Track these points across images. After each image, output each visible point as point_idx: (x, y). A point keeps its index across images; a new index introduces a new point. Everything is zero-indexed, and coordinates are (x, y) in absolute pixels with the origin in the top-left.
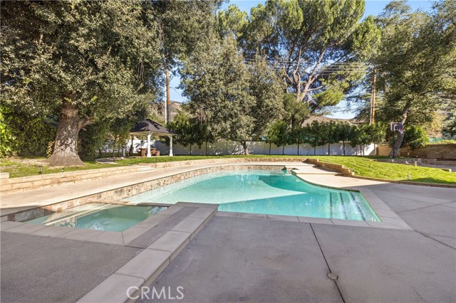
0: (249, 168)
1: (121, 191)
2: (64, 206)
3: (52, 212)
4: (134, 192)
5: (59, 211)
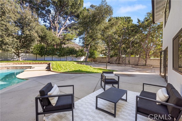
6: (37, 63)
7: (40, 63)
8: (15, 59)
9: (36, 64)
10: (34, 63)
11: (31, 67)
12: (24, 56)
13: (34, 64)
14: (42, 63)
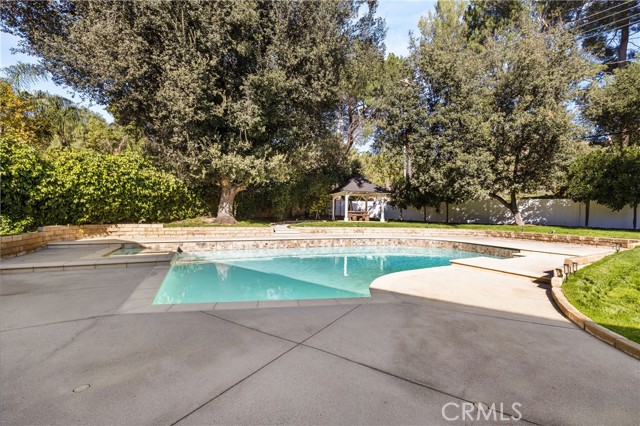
0: (455, 247)
1: (204, 245)
2: (153, 246)
3: (145, 248)
4: (219, 247)
5: (150, 248)
6: (568, 237)
7: (582, 238)
8: (509, 218)
9: (565, 245)
10: (555, 236)
11: (519, 250)
12: (538, 209)
13: (555, 241)
14: (596, 239)
